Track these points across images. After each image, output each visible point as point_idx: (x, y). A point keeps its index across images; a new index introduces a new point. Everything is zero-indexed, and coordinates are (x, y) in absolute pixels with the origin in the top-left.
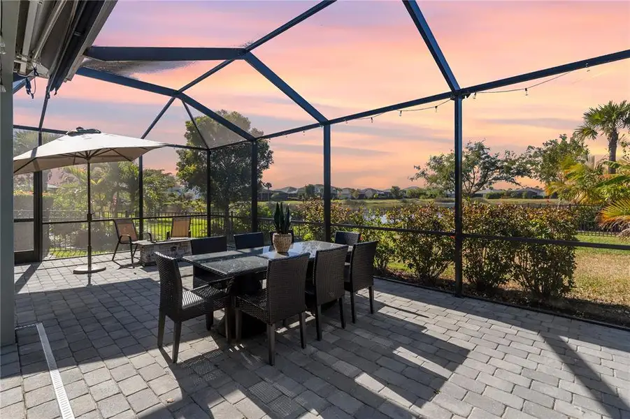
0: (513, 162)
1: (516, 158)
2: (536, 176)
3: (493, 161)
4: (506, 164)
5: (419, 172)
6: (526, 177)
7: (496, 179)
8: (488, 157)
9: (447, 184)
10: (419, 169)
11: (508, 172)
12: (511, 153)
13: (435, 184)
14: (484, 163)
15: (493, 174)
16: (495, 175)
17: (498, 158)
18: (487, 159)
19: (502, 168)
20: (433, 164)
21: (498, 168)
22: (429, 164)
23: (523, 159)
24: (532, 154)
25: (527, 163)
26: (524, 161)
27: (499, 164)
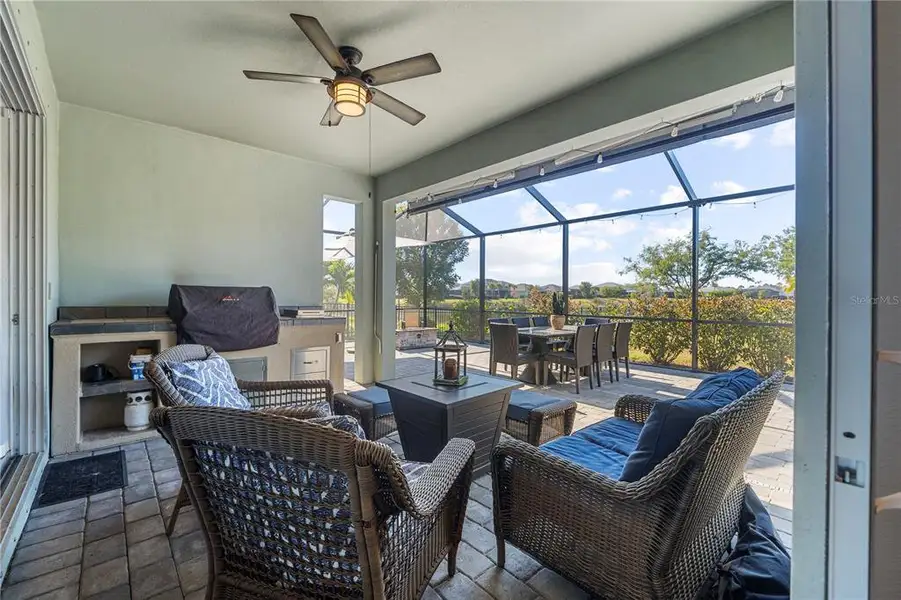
0: (745, 255)
1: (749, 249)
2: (772, 271)
3: (720, 252)
4: (736, 256)
5: (630, 265)
6: (760, 272)
7: (723, 273)
8: (714, 248)
9: (664, 279)
10: (630, 261)
11: (738, 265)
12: (742, 244)
13: (648, 280)
14: (710, 255)
15: (719, 268)
16: (723, 269)
17: (727, 249)
18: (713, 251)
19: (731, 260)
20: (647, 256)
21: (726, 261)
22: (642, 256)
23: (757, 250)
24: (768, 245)
25: (761, 255)
26: (759, 252)
27: (727, 257)
